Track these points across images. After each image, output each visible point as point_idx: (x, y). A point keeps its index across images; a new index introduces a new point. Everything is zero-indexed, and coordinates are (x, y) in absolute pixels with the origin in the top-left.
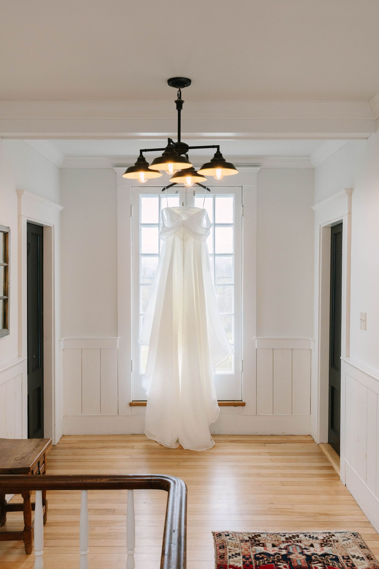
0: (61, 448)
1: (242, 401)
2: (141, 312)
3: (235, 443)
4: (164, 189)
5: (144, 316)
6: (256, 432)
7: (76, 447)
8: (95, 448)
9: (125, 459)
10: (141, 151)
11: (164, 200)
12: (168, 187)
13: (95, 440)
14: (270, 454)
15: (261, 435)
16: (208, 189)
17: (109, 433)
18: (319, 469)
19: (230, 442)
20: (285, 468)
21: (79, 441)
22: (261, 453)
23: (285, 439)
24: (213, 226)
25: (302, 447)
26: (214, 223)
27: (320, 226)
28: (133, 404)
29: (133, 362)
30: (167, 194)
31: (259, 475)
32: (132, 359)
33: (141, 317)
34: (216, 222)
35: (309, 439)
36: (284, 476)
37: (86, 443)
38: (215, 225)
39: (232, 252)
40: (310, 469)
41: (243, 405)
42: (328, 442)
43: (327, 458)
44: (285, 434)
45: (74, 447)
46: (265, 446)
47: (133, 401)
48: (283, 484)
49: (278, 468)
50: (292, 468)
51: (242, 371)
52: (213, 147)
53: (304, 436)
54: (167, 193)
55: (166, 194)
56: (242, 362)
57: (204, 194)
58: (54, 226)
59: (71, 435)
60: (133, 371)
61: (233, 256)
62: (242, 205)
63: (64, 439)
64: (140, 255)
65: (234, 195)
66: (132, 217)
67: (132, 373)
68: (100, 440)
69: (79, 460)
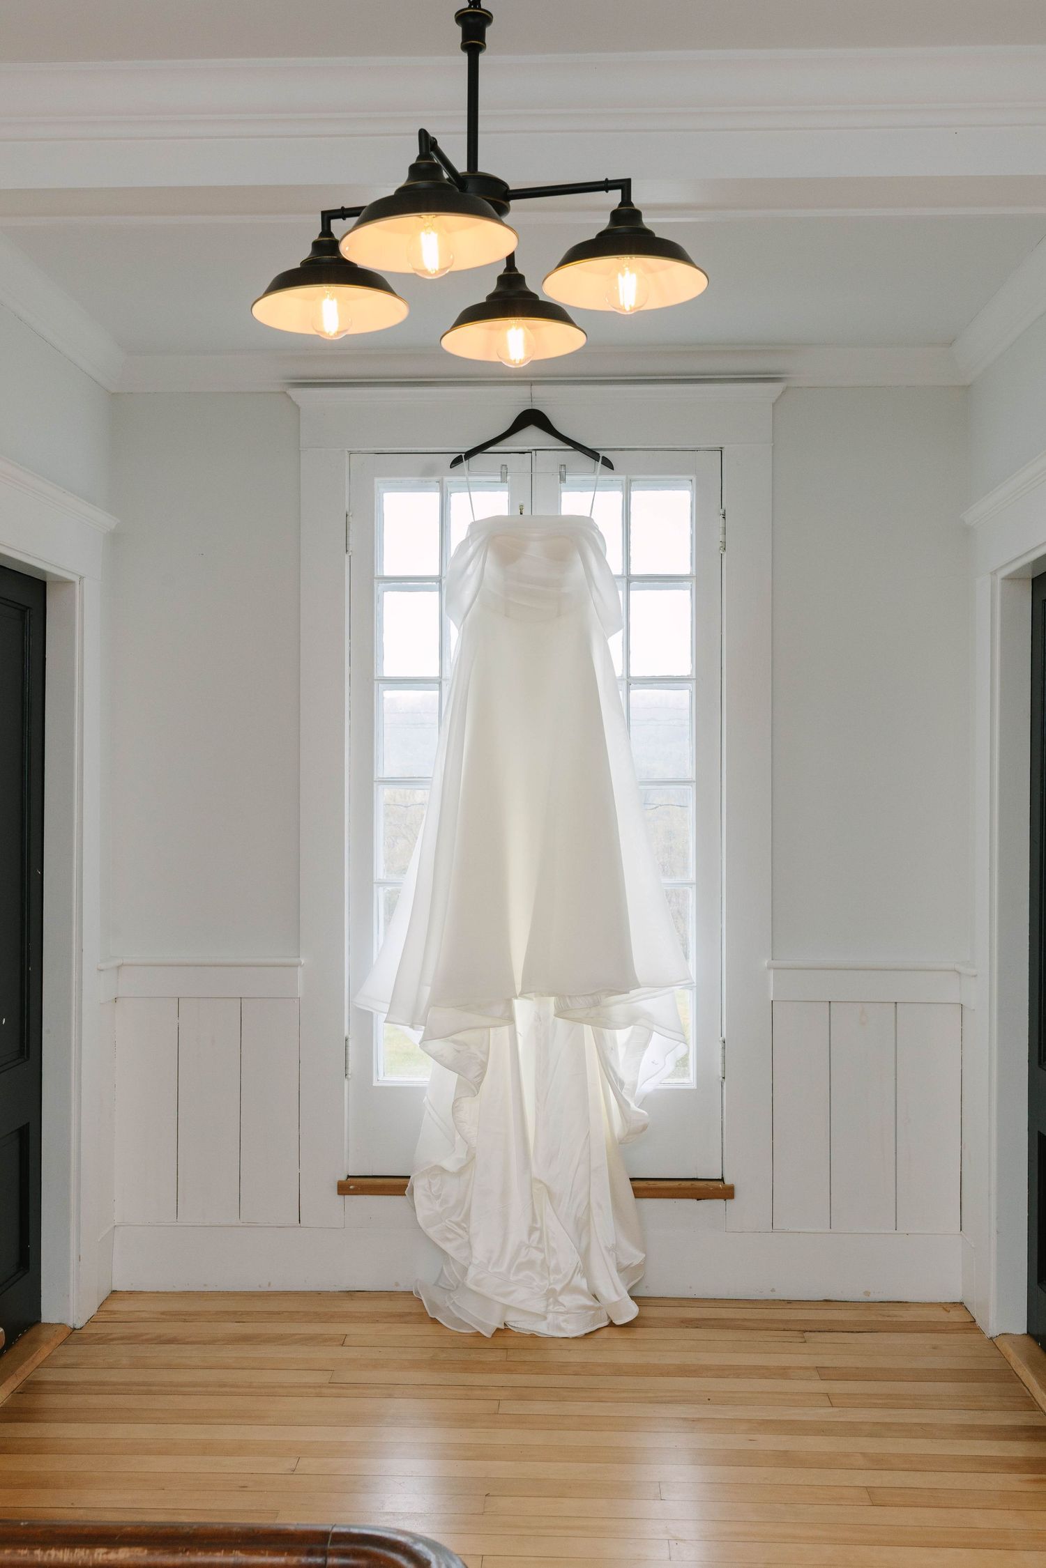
0: (100, 1336)
1: (722, 1180)
2: (380, 872)
3: (700, 1327)
4: (457, 461)
5: (389, 888)
6: (773, 1290)
7: (144, 1337)
8: (213, 1342)
9: (310, 1387)
10: (328, 216)
11: (458, 500)
12: (470, 454)
13: (217, 1313)
14: (824, 1373)
15: (789, 1302)
16: (607, 463)
17: (269, 1284)
18: (1005, 1439)
19: (681, 1327)
20: (880, 1430)
21: (163, 1313)
22: (789, 1368)
23: (873, 1318)
24: (621, 584)
25: (934, 1348)
26: (625, 574)
27: (994, 573)
28: (351, 1187)
29: (350, 1043)
30: (471, 479)
31: (786, 1459)
32: (346, 1033)
33: (380, 894)
34: (634, 572)
35: (956, 1316)
36: (879, 1463)
37: (185, 1321)
38: (628, 582)
39: (689, 673)
40: (971, 1438)
41: (727, 1193)
42: (1025, 1331)
43: (1028, 1393)
44: (873, 1297)
45: (142, 1335)
46: (805, 1342)
47: (349, 1177)
48: (874, 1497)
49: (852, 1429)
50: (908, 1431)
51: (721, 1079)
52: (606, 186)
53: (940, 1304)
54: (470, 475)
55: (464, 479)
56: (724, 1048)
57: (595, 477)
58: (81, 578)
59: (141, 1292)
60: (349, 1076)
61: (692, 686)
62: (722, 512)
63: (115, 1306)
64: (376, 682)
65: (694, 480)
66: (350, 554)
67: (346, 1082)
68: (235, 1313)
69: (150, 1385)
